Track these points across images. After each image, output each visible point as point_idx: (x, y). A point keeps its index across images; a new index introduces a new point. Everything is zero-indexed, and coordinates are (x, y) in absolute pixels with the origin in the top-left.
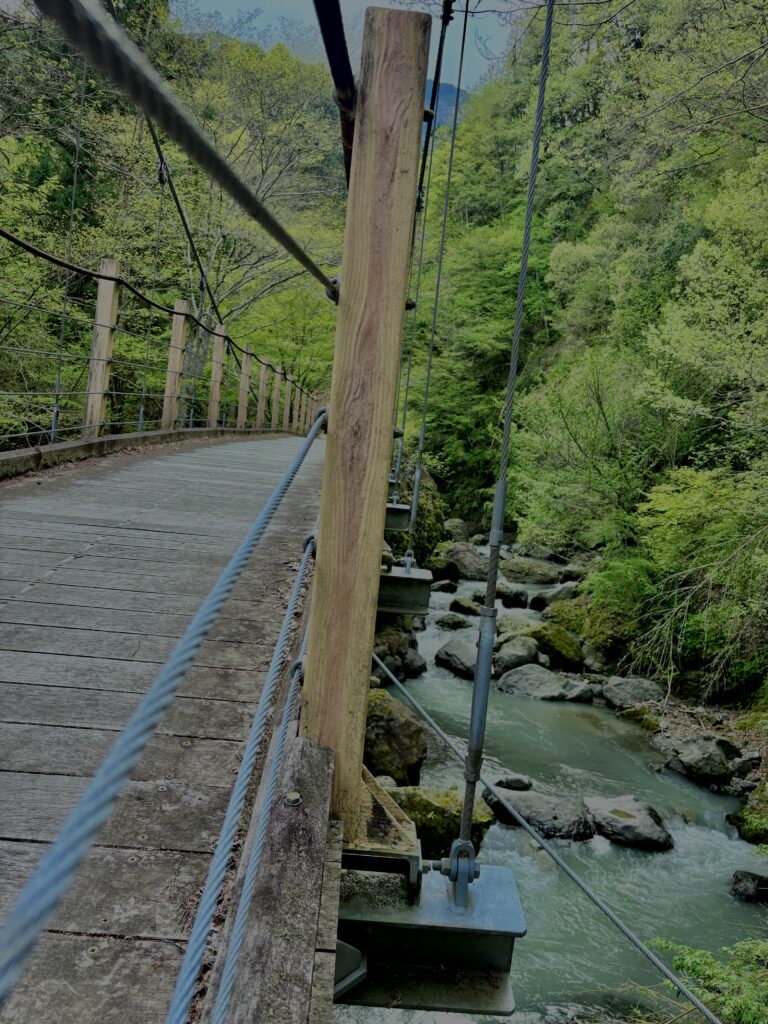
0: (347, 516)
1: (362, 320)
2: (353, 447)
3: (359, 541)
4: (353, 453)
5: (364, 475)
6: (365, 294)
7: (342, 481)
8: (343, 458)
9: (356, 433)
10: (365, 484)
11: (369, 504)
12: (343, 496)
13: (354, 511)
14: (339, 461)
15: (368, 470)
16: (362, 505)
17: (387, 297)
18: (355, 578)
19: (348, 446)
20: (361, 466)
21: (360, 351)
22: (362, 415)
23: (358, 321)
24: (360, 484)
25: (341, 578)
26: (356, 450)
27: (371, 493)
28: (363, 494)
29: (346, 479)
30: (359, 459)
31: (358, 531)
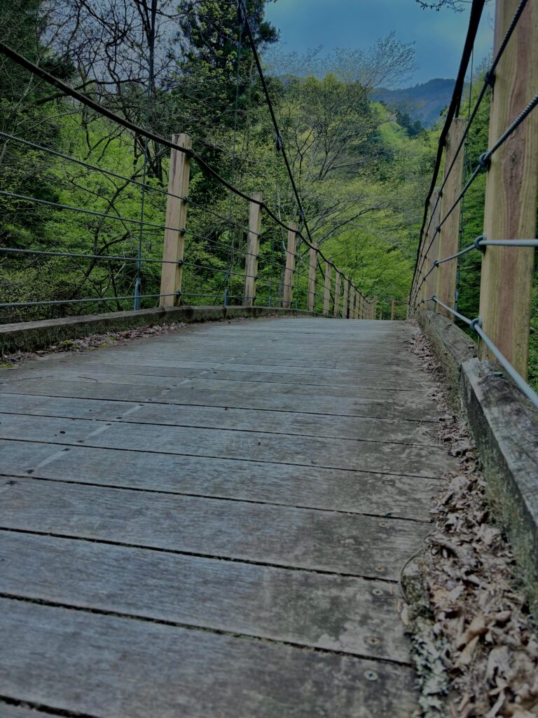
0: (510, 216)
1: (515, 87)
2: (512, 169)
3: (519, 231)
4: (512, 173)
5: (520, 187)
6: (515, 70)
7: (505, 193)
8: (505, 178)
9: (513, 160)
10: (521, 193)
11: (525, 206)
12: (506, 202)
13: (514, 212)
14: (502, 180)
15: (523, 183)
16: (520, 207)
17: (531, 70)
18: (517, 256)
19: (509, 169)
20: (518, 181)
21: (514, 107)
22: (517, 148)
23: (512, 88)
24: (518, 193)
25: (506, 257)
26: (514, 171)
27: (526, 198)
28: (520, 199)
29: (507, 191)
30: (516, 177)
31: (518, 225)
